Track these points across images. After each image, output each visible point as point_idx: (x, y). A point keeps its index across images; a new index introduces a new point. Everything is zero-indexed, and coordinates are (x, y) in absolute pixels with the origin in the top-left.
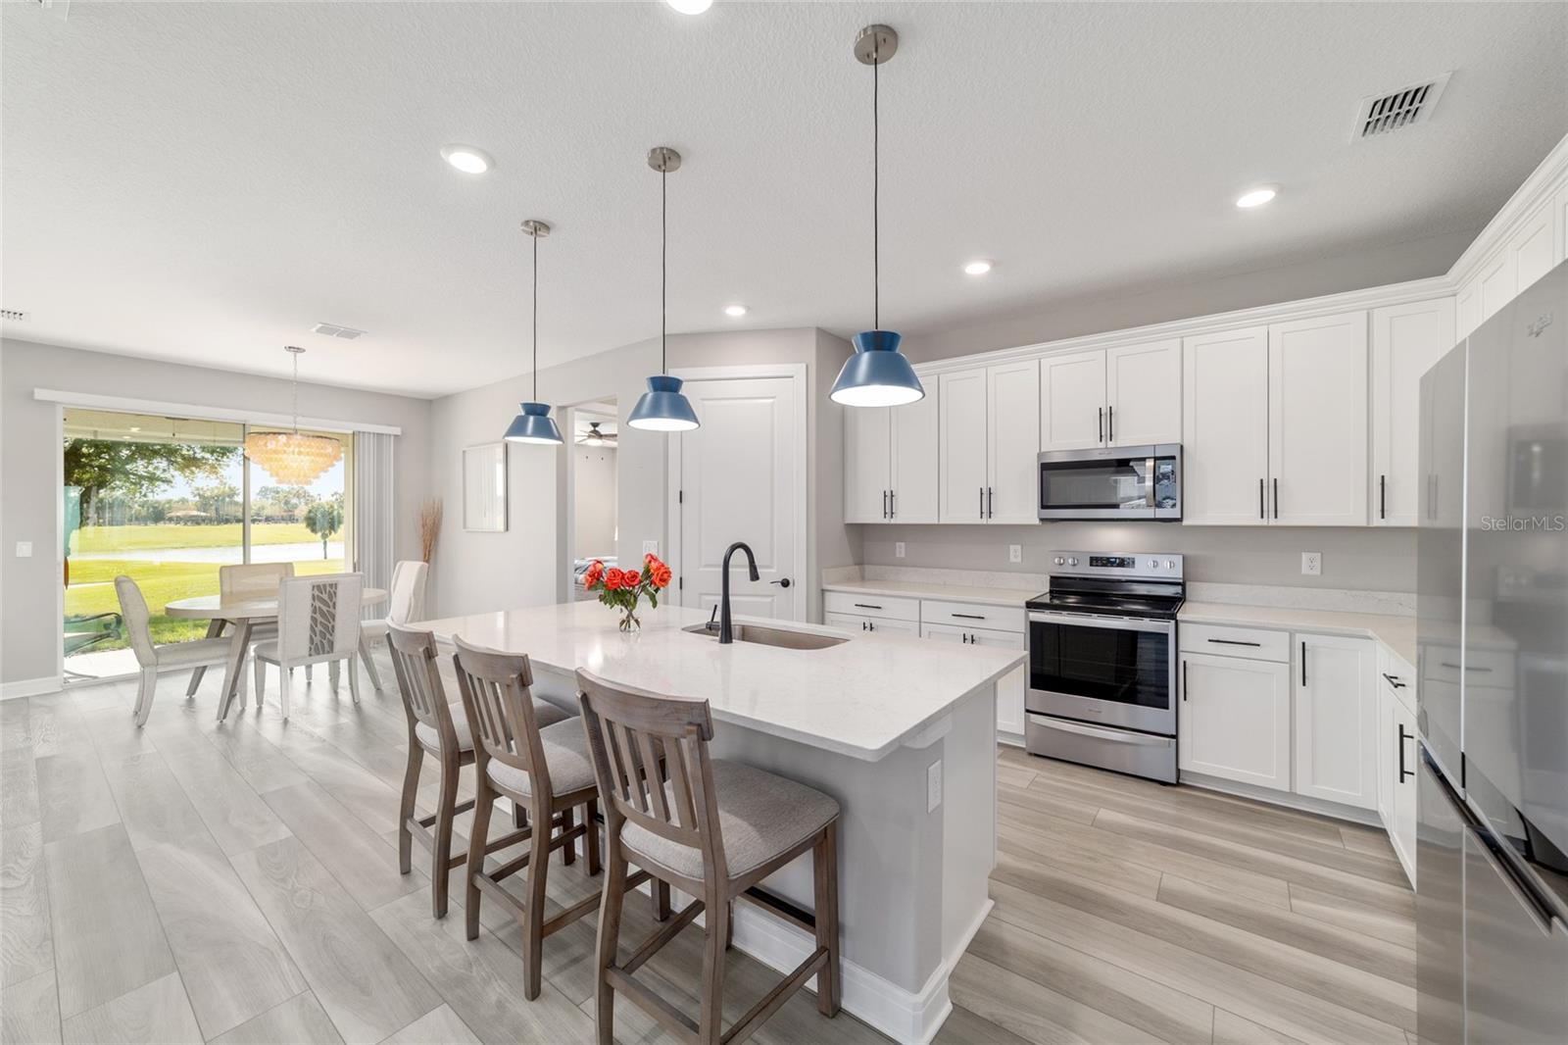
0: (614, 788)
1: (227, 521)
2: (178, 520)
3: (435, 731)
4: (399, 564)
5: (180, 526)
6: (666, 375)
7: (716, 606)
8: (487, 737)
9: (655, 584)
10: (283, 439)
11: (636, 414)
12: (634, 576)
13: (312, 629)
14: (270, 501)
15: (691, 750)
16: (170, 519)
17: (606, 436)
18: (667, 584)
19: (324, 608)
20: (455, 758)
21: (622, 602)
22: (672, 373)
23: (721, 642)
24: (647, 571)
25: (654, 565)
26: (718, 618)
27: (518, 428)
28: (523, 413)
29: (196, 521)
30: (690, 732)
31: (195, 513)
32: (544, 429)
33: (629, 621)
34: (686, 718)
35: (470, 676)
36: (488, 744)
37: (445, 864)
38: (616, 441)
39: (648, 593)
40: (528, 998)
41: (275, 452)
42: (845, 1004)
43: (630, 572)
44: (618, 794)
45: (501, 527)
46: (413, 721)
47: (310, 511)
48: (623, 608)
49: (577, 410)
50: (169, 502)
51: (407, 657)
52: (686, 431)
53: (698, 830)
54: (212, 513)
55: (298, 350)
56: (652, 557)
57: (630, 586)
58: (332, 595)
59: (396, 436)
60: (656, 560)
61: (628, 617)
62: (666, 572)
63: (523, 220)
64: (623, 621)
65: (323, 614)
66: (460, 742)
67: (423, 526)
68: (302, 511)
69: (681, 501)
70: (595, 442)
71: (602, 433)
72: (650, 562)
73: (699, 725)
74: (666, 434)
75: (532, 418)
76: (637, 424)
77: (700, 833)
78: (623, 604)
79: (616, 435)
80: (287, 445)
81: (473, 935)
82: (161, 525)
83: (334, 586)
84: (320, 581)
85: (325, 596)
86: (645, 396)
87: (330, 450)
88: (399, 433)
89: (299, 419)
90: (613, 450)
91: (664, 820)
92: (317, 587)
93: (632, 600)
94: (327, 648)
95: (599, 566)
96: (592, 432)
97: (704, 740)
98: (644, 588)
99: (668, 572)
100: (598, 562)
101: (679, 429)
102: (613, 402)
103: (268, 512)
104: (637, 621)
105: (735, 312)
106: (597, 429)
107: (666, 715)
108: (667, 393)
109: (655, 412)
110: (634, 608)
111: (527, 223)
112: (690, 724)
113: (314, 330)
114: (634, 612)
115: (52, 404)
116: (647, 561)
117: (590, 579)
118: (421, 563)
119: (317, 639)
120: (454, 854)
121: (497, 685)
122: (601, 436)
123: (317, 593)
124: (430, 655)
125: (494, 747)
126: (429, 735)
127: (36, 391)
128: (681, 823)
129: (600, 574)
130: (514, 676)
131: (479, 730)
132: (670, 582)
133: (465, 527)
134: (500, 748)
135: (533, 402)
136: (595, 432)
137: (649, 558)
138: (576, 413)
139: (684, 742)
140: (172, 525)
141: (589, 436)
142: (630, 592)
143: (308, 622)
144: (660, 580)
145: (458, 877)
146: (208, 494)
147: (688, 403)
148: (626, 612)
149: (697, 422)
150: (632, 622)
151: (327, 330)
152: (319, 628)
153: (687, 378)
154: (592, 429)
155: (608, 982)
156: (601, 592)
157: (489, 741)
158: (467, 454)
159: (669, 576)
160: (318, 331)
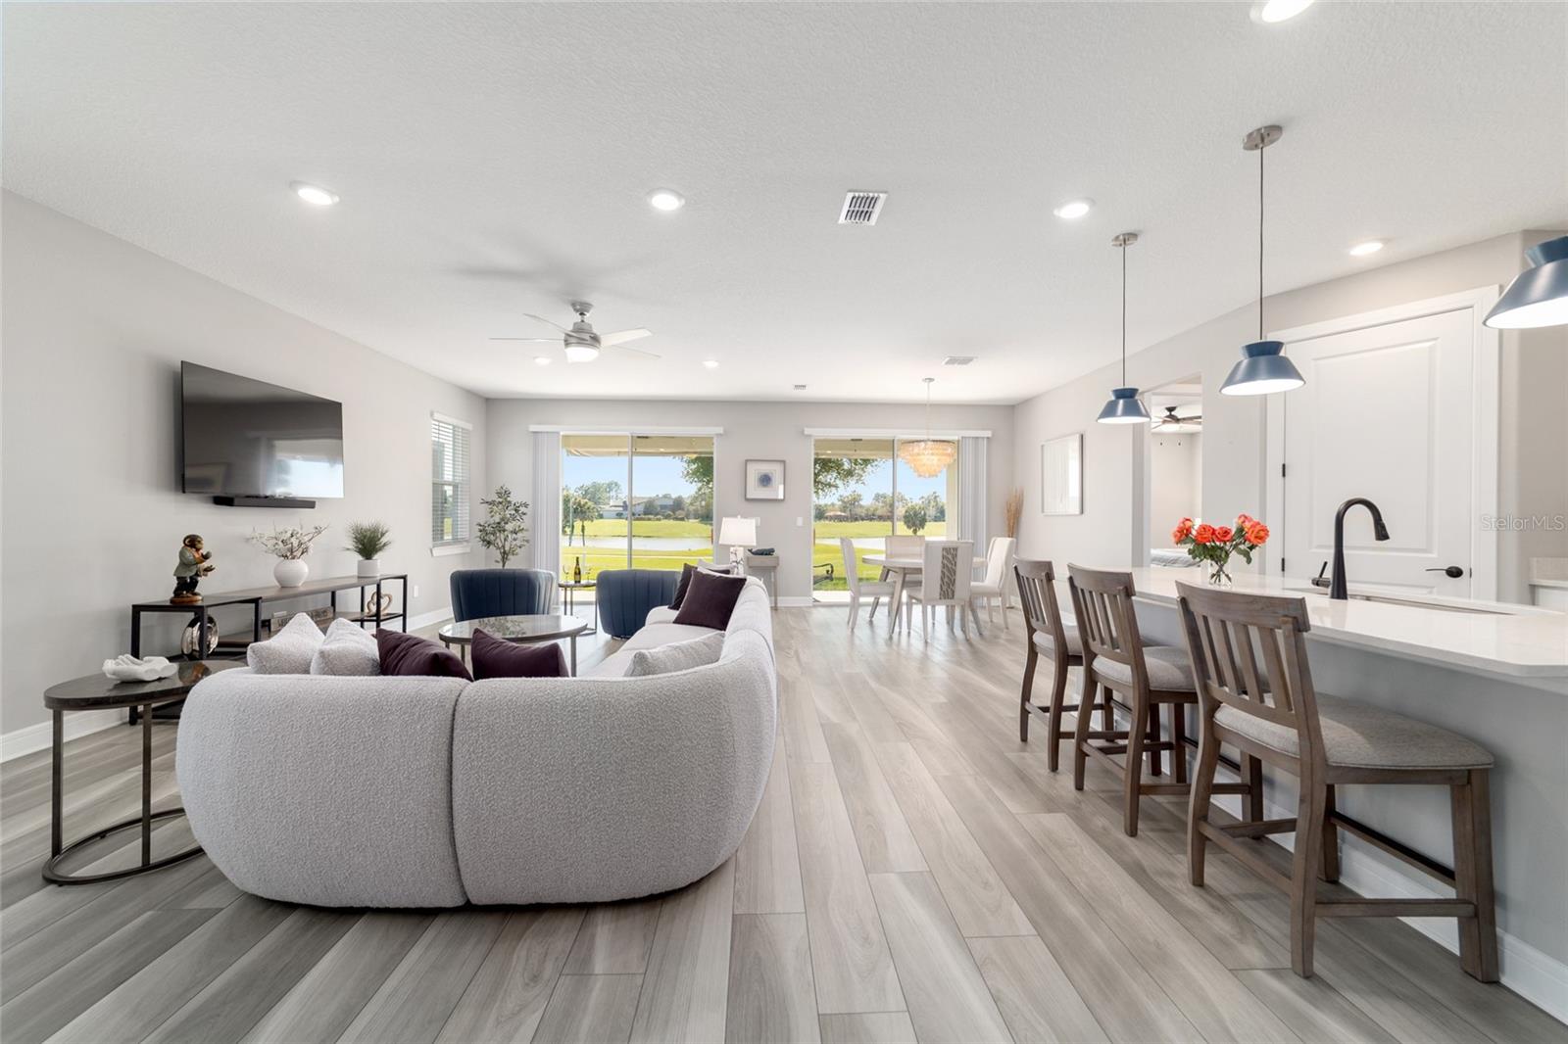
0: (1209, 678)
1: (856, 520)
2: (831, 518)
3: (1051, 637)
4: (993, 539)
5: (832, 522)
6: (1263, 340)
7: (1326, 563)
8: (1094, 639)
9: (1250, 541)
10: (923, 444)
11: (1231, 381)
12: (1226, 532)
13: (942, 580)
14: (881, 504)
15: (1286, 638)
16: (827, 518)
17: (1184, 419)
18: (1264, 542)
19: (950, 566)
20: (1066, 659)
21: (1212, 557)
22: (1271, 337)
23: (1333, 597)
24: (1241, 530)
25: (1247, 525)
26: (1329, 574)
27: (1110, 411)
28: (1113, 398)
29: (840, 519)
30: (1285, 623)
31: (839, 513)
32: (1133, 409)
33: (1219, 576)
34: (1281, 612)
35: (1082, 590)
36: (1095, 646)
37: (1057, 735)
38: (1200, 423)
39: (1241, 552)
40: (1127, 833)
41: (918, 454)
42: (1505, 980)
43: (1221, 528)
44: (1214, 683)
45: (1077, 511)
46: (1031, 631)
47: (906, 512)
48: (1213, 563)
49: (1154, 394)
50: (826, 505)
51: (1031, 580)
52: (1289, 391)
53: (1293, 712)
54: (848, 514)
55: (931, 380)
56: (1246, 517)
57: (1220, 541)
58: (955, 556)
59: (988, 438)
60: (1250, 520)
61: (1218, 572)
62: (1263, 530)
63: (1113, 237)
64: (1213, 576)
65: (949, 571)
66: (1069, 647)
67: (1008, 511)
68: (900, 511)
69: (1284, 475)
70: (1173, 427)
71: (1179, 417)
72: (1244, 522)
73: (1295, 618)
74: (1265, 397)
75: (1121, 402)
76: (1230, 390)
77: (1296, 714)
78: (1213, 559)
79: (1200, 417)
80: (925, 449)
81: (1079, 787)
82: (822, 522)
83: (956, 549)
84: (947, 546)
85: (950, 557)
86: (1239, 364)
87: (949, 451)
88: (990, 435)
89: (931, 431)
90: (1193, 435)
91: (1258, 702)
92: (944, 549)
93: (1223, 556)
94: (951, 596)
95: (1188, 524)
96: (1168, 417)
97: (1300, 631)
98: (1235, 547)
99: (1265, 530)
100: (1187, 520)
101: (1283, 389)
102: (1197, 380)
103: (879, 513)
104: (1227, 576)
105: (1367, 250)
106: (1173, 413)
107: (1262, 609)
108: (1266, 356)
109: (1251, 375)
110: (1225, 563)
111: (1117, 238)
112: (1286, 616)
113: (943, 363)
114: (1224, 568)
115: (809, 436)
116: (1240, 522)
117: (1179, 534)
118: (1010, 539)
119: (945, 588)
120: (1063, 729)
121: (1105, 596)
122: (1177, 420)
123: (945, 553)
124: (1050, 577)
125: (1100, 645)
126: (1045, 640)
127: (806, 429)
128: (1276, 704)
129: (1189, 531)
130: (1121, 588)
131: (1087, 635)
132: (1268, 540)
133: (1043, 512)
134: (1105, 647)
135: (1122, 387)
136: (1171, 416)
137: (1243, 518)
138: (1153, 397)
139: (1279, 632)
140: (827, 522)
141: (1164, 422)
142: (1221, 549)
143: (939, 574)
144: (1256, 537)
145: (1067, 747)
146: (846, 500)
147: (1291, 363)
148: (1216, 568)
149: (1301, 378)
150: (1223, 577)
151: (952, 361)
152: (946, 580)
153: (1290, 339)
154: (1168, 413)
155: (1202, 831)
156: (1190, 546)
157: (1095, 642)
158: (1045, 448)
159: (1267, 535)
160: (947, 363)
